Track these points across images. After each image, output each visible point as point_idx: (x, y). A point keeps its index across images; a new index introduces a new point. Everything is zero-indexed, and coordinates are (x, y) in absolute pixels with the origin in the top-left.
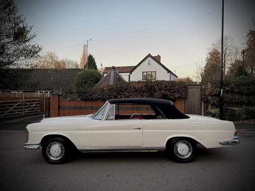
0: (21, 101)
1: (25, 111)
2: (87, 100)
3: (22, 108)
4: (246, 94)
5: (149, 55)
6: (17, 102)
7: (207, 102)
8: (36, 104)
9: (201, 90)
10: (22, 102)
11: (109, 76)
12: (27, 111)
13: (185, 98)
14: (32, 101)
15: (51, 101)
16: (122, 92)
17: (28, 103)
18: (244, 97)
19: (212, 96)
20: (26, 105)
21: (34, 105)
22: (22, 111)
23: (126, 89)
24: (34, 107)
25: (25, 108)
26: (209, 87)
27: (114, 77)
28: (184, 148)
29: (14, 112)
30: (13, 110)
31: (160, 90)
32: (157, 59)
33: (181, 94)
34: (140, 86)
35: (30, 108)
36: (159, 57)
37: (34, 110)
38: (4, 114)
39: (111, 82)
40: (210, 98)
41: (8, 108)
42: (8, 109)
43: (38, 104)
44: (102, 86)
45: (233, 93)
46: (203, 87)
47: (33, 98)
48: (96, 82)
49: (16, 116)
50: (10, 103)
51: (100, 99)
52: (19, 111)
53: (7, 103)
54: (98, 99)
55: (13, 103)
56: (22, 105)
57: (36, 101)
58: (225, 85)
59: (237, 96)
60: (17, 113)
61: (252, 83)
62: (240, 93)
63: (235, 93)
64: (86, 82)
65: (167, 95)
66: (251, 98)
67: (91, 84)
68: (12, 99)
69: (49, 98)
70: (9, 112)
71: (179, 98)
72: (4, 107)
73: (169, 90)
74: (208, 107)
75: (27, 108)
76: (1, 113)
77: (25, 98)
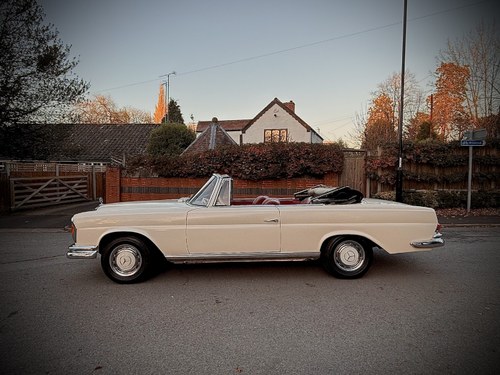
0: (52, 178)
1: (61, 195)
2: (169, 176)
3: (55, 191)
4: (440, 167)
5: (276, 101)
6: (45, 181)
7: (375, 180)
8: (80, 184)
9: (366, 160)
10: (55, 181)
11: (207, 135)
12: (64, 197)
13: (339, 173)
14: (73, 179)
15: (108, 178)
16: (231, 162)
17: (65, 183)
18: (437, 171)
19: (383, 169)
20: (62, 185)
21: (76, 186)
22: (56, 196)
23: (238, 157)
24: (77, 189)
25: (60, 191)
26: (379, 154)
27: (217, 136)
28: (351, 254)
29: (42, 197)
30: (41, 195)
31: (298, 158)
32: (289, 108)
33: (333, 165)
34: (264, 151)
35: (70, 192)
36: (292, 104)
37: (76, 194)
38: (24, 202)
39: (212, 146)
40: (380, 173)
41: (31, 190)
42: (30, 193)
43: (84, 184)
44: (195, 152)
45: (419, 164)
46: (369, 154)
47: (74, 174)
48: (185, 146)
49: (45, 204)
50: (34, 181)
51: (194, 174)
52: (49, 197)
53: (28, 182)
54: (189, 175)
55: (39, 181)
56: (55, 186)
57: (79, 179)
58: (405, 152)
59: (425, 170)
60: (47, 199)
61: (450, 147)
62: (430, 164)
63: (422, 164)
64: (167, 146)
65: (309, 167)
66: (448, 173)
67: (175, 149)
68: (37, 174)
69: (103, 174)
70: (33, 198)
71: (328, 172)
72: (25, 188)
73: (313, 160)
74: (376, 188)
75: (64, 190)
76: (17, 200)
77: (61, 173)
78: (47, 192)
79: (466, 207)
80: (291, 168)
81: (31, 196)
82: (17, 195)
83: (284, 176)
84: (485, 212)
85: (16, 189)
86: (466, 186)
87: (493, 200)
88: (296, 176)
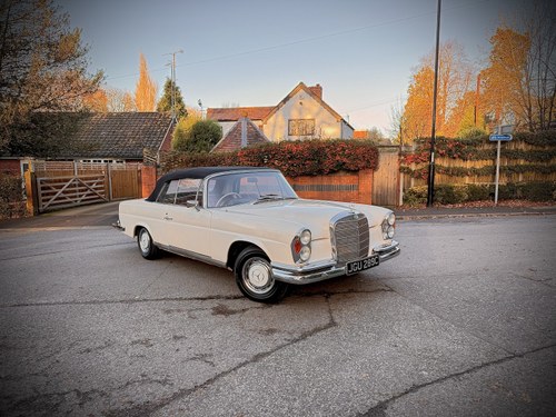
0: (73, 177)
1: (80, 196)
3: (75, 191)
5: (301, 86)
6: (67, 181)
7: (408, 174)
8: (97, 184)
9: (400, 155)
10: (75, 180)
12: (83, 197)
13: (374, 168)
14: (91, 179)
15: (143, 176)
17: (84, 182)
19: (417, 164)
20: (82, 185)
21: (94, 186)
22: (75, 197)
23: (276, 155)
24: (96, 189)
25: (80, 191)
26: (413, 149)
27: (249, 132)
29: (64, 198)
30: (63, 195)
31: (334, 155)
32: (316, 92)
33: (368, 161)
34: (301, 148)
35: (89, 192)
36: (319, 88)
37: (95, 194)
38: (50, 202)
39: (244, 144)
40: (413, 168)
41: (55, 190)
42: (55, 193)
43: (101, 183)
44: (228, 150)
45: (451, 158)
46: (403, 149)
47: (96, 172)
48: (214, 142)
49: (69, 205)
50: (55, 181)
52: (71, 197)
53: (47, 181)
55: (60, 181)
56: (75, 185)
57: (96, 179)
58: (438, 146)
59: (457, 164)
60: (69, 200)
63: (454, 158)
64: (195, 142)
65: (344, 163)
67: (205, 145)
70: (57, 199)
71: (363, 168)
72: (49, 188)
73: (348, 156)
74: (409, 183)
75: (83, 191)
76: (44, 201)
77: (80, 172)
78: (67, 192)
79: (493, 200)
80: (328, 164)
81: (55, 197)
82: (43, 195)
83: (320, 172)
84: (511, 203)
85: (43, 189)
86: (494, 180)
87: (519, 192)
88: (332, 172)
